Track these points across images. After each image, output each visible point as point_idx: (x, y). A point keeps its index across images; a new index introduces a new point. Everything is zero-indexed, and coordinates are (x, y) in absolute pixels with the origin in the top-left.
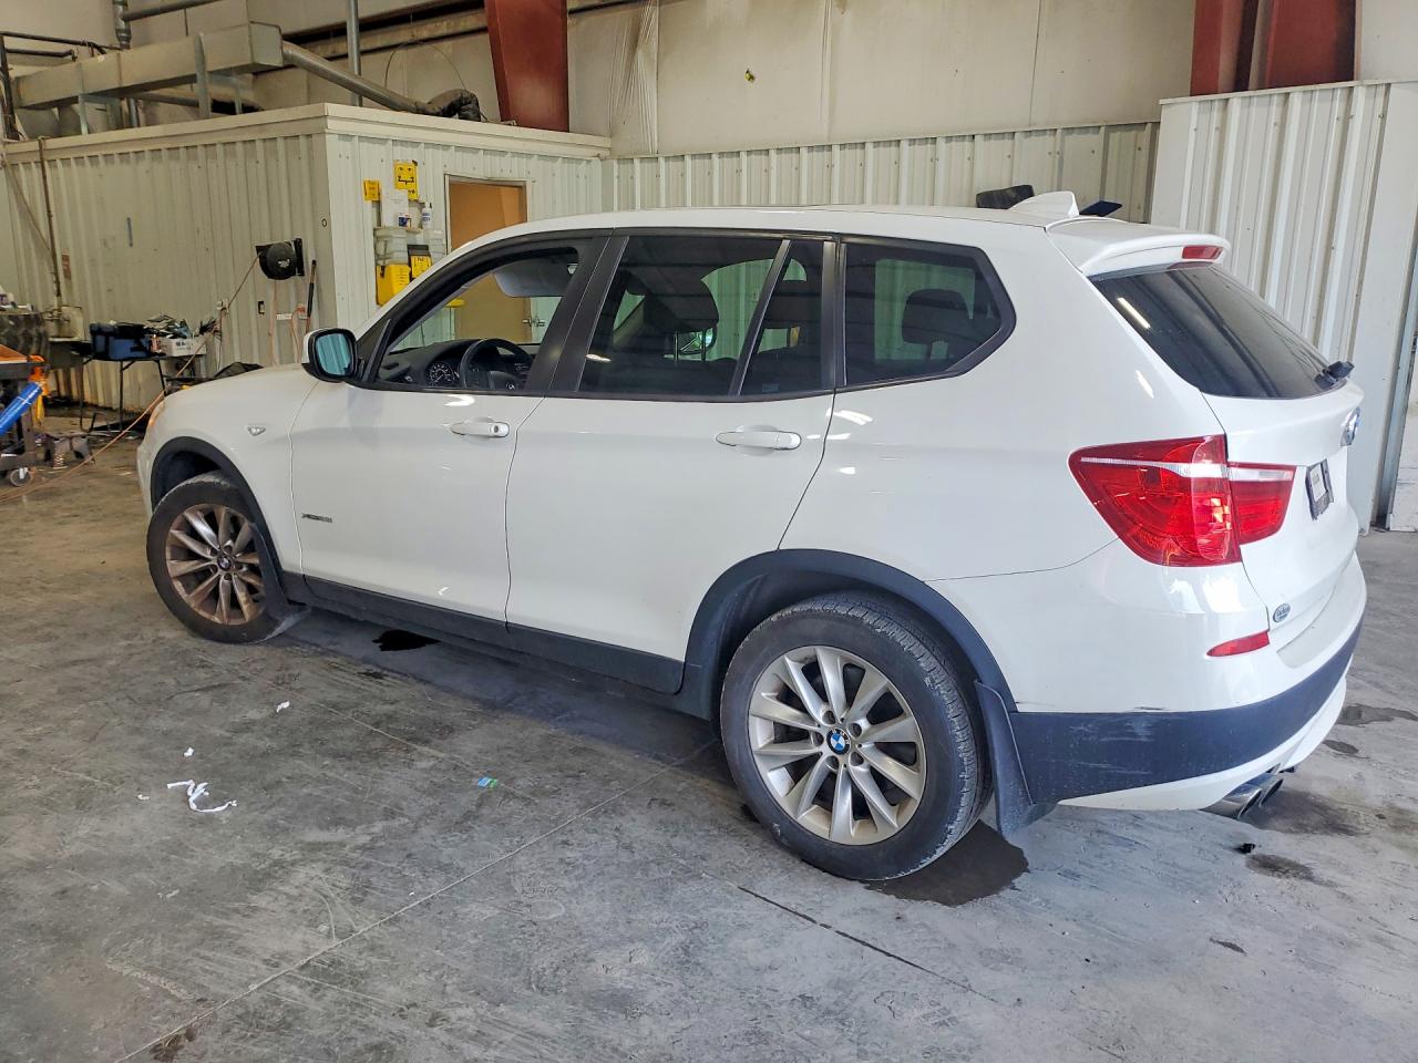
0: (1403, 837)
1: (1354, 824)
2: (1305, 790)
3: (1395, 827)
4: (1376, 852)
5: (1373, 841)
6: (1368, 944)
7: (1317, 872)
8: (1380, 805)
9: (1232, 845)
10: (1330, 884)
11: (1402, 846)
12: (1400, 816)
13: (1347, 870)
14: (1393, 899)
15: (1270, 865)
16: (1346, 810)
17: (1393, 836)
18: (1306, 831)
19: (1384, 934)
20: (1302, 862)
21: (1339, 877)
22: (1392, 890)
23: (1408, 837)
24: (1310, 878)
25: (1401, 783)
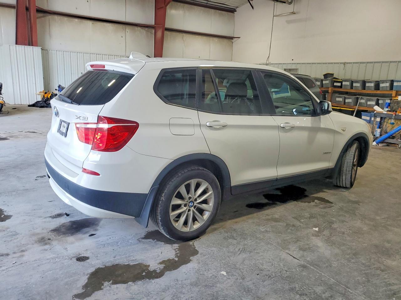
0: (40, 236)
1: (53, 233)
2: (73, 236)
3: (44, 238)
4: (43, 229)
5: (45, 231)
6: (30, 212)
7: (50, 219)
8: (53, 243)
9: (71, 215)
10: (46, 218)
11: (38, 234)
12: (45, 242)
13: (45, 222)
14: (31, 221)
15: (60, 215)
16: (59, 236)
17: (43, 235)
18: (61, 225)
19: (29, 214)
20: (55, 219)
21: (45, 220)
22: (33, 223)
23: (39, 237)
24: (50, 217)
25: (54, 254)
